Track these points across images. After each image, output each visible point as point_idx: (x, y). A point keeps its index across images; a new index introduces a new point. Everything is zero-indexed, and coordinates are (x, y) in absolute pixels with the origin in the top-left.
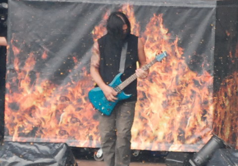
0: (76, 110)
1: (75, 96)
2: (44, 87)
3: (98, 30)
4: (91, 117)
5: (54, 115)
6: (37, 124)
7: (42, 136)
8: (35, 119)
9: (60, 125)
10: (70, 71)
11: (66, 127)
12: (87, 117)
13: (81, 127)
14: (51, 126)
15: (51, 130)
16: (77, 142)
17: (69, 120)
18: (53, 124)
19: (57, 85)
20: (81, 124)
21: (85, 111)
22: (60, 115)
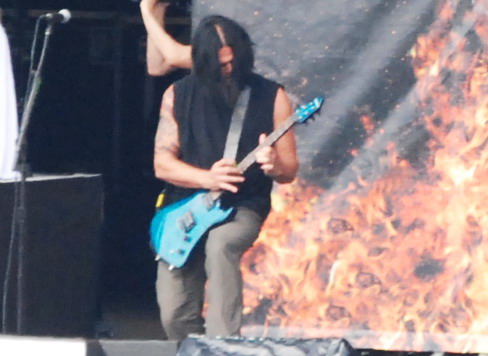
0: (369, 254)
1: (369, 219)
2: (287, 194)
3: (427, 46)
4: (411, 270)
5: (313, 266)
6: (271, 291)
7: (284, 321)
8: (266, 278)
9: (328, 292)
10: (354, 153)
11: (343, 298)
12: (399, 272)
13: (384, 297)
14: (305, 298)
15: (306, 307)
16: (373, 336)
17: (352, 279)
18: (310, 292)
19: (320, 191)
20: (384, 291)
21: (393, 256)
22: (330, 267)
